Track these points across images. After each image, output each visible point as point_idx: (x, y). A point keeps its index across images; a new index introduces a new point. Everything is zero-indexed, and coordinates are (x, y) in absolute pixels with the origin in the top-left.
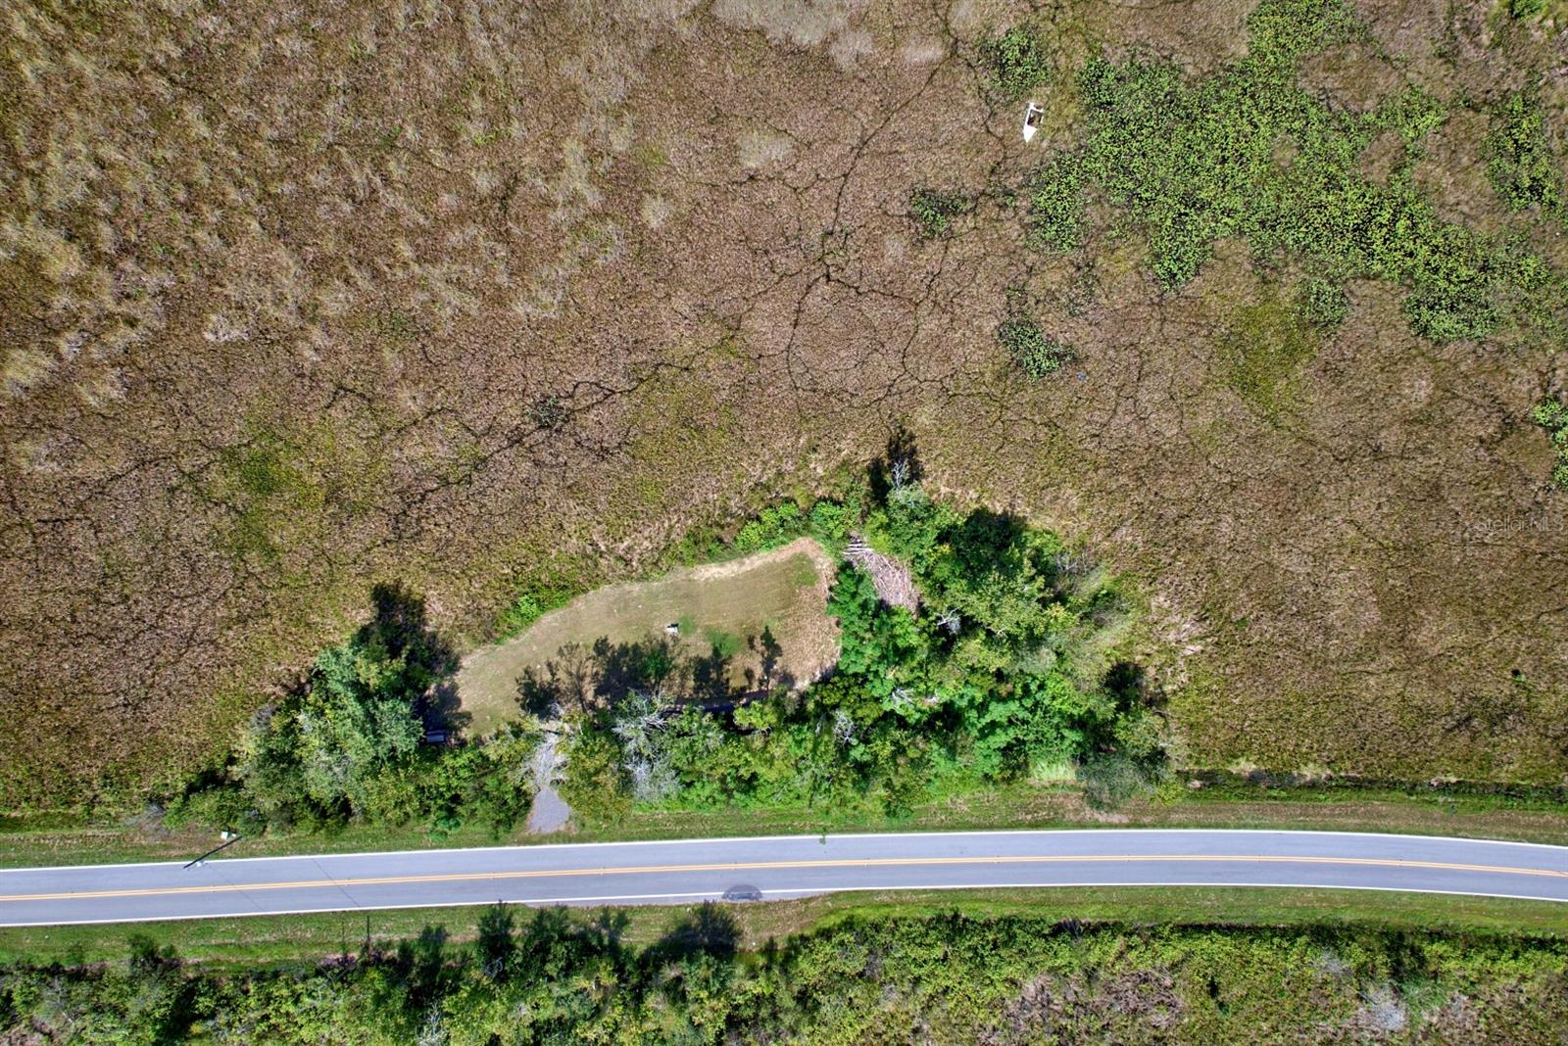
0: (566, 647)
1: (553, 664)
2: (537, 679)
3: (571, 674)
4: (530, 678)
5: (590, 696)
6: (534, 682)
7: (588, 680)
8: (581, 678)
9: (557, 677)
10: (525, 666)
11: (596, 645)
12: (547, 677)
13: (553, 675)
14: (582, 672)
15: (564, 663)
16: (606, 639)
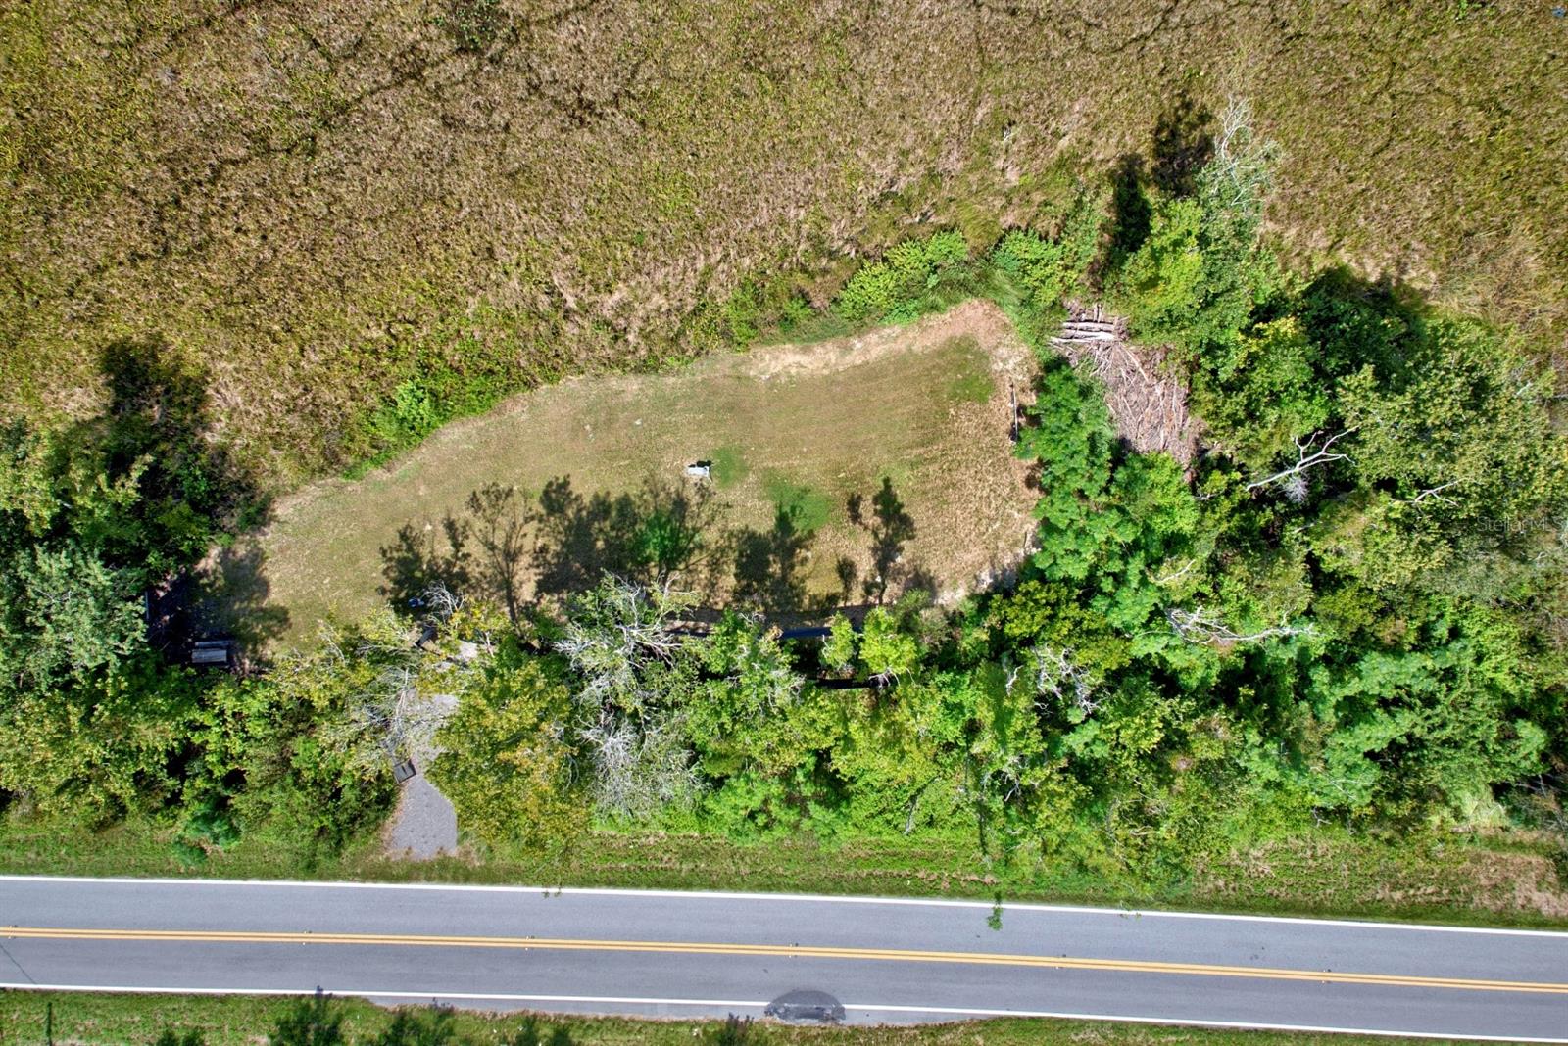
0: (486, 492)
1: (459, 525)
2: (425, 553)
3: (492, 547)
4: (410, 549)
5: (527, 593)
6: (418, 558)
7: (525, 560)
9: (464, 550)
10: (401, 526)
11: (546, 493)
12: (445, 549)
13: (457, 545)
14: (514, 544)
15: (479, 524)
16: (566, 483)
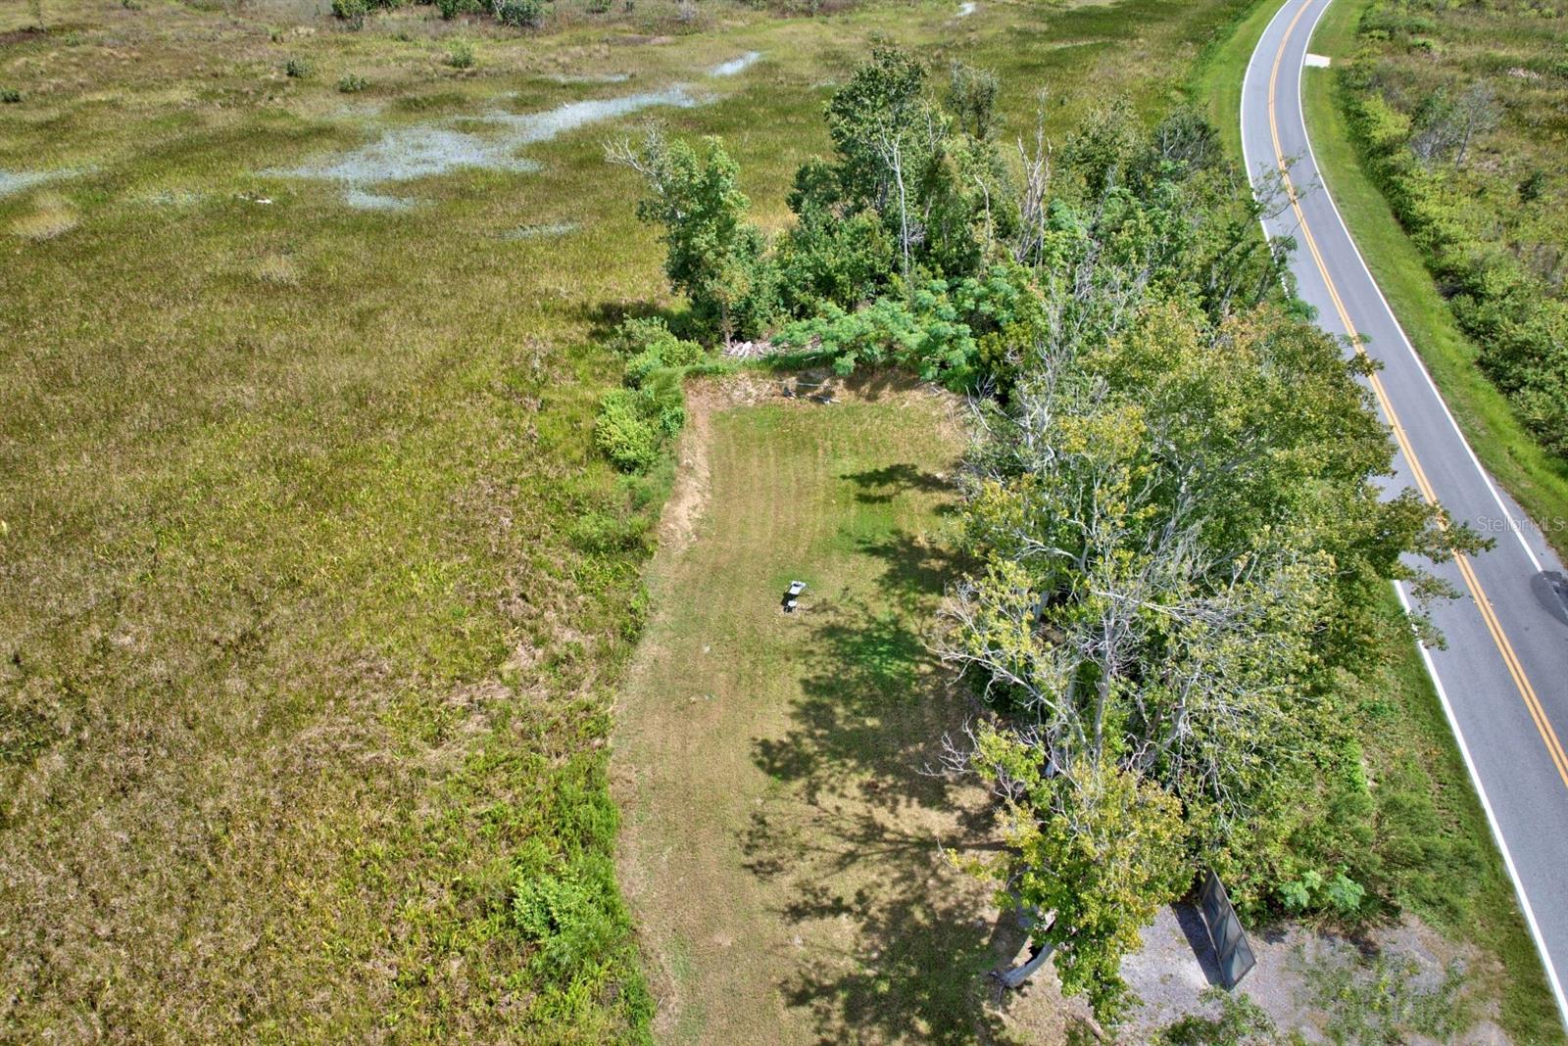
8: (873, 832)
14: (852, 827)
